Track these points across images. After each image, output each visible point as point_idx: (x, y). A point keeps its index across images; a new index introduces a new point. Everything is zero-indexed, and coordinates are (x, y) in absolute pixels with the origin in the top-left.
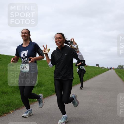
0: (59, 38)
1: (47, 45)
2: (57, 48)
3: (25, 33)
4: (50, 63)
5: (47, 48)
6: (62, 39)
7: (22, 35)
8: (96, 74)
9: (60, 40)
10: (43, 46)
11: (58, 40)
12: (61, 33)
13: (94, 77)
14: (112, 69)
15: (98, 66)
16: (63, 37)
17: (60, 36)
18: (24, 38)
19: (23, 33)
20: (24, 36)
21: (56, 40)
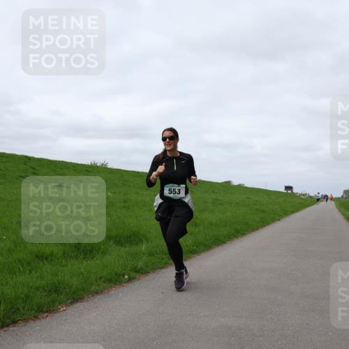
8: (286, 213)
13: (279, 220)
15: (290, 192)
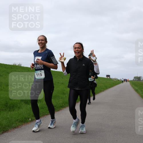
0: (78, 48)
1: (64, 53)
2: (75, 56)
3: (42, 40)
4: (65, 71)
5: (63, 56)
6: (81, 49)
7: (39, 42)
9: (79, 50)
10: (60, 54)
11: (77, 49)
12: (80, 43)
14: (126, 81)
16: (82, 47)
17: (79, 46)
18: (41, 45)
19: (39, 40)
20: (41, 43)
21: (75, 50)
